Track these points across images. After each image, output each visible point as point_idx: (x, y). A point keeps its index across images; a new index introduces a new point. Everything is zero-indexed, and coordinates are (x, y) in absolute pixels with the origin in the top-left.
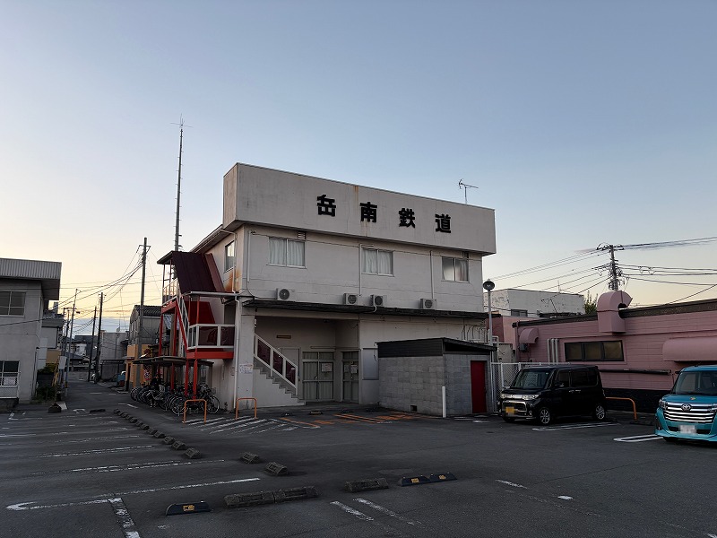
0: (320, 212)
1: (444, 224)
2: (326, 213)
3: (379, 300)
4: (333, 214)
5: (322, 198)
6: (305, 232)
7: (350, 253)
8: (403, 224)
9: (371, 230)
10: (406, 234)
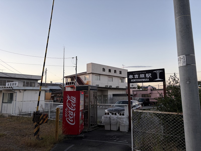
0: (103, 71)
1: (120, 73)
2: (104, 71)
3: (111, 86)
4: (105, 71)
5: (103, 68)
6: (100, 74)
7: (106, 78)
8: (115, 73)
9: (110, 74)
10: (115, 75)
